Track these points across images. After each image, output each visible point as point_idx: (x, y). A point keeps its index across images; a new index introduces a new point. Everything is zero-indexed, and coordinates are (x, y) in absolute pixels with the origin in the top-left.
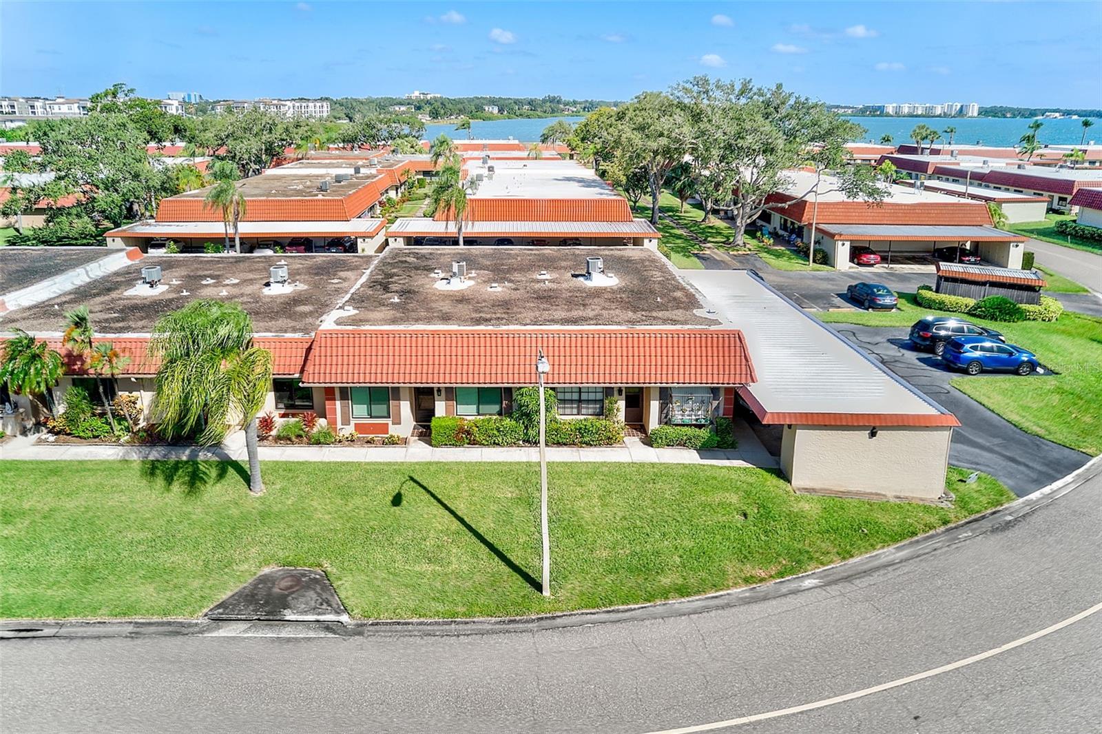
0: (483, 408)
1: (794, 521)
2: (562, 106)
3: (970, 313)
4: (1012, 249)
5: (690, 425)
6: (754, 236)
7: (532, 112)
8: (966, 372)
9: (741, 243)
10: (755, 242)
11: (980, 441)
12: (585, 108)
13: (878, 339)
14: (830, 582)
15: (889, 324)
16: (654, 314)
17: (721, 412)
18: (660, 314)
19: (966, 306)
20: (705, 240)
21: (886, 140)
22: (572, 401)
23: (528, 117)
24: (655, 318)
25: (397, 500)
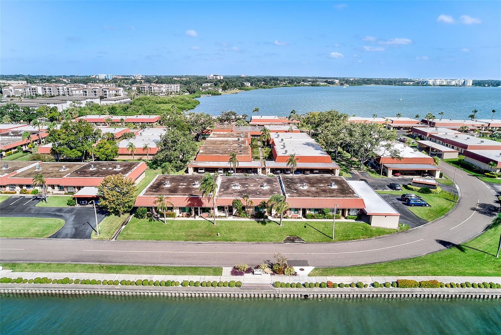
0: (315, 212)
1: (371, 231)
2: (279, 82)
3: (418, 191)
4: (437, 172)
5: (353, 215)
6: (366, 166)
7: (266, 86)
8: (411, 206)
9: (362, 168)
10: (366, 167)
11: (409, 219)
12: (289, 82)
13: (394, 198)
14: (376, 238)
15: (397, 194)
16: (347, 195)
17: (359, 213)
18: (348, 195)
19: (418, 189)
20: (351, 166)
21: (417, 116)
22: (331, 211)
23: (264, 88)
24: (347, 196)
25: (305, 227)
